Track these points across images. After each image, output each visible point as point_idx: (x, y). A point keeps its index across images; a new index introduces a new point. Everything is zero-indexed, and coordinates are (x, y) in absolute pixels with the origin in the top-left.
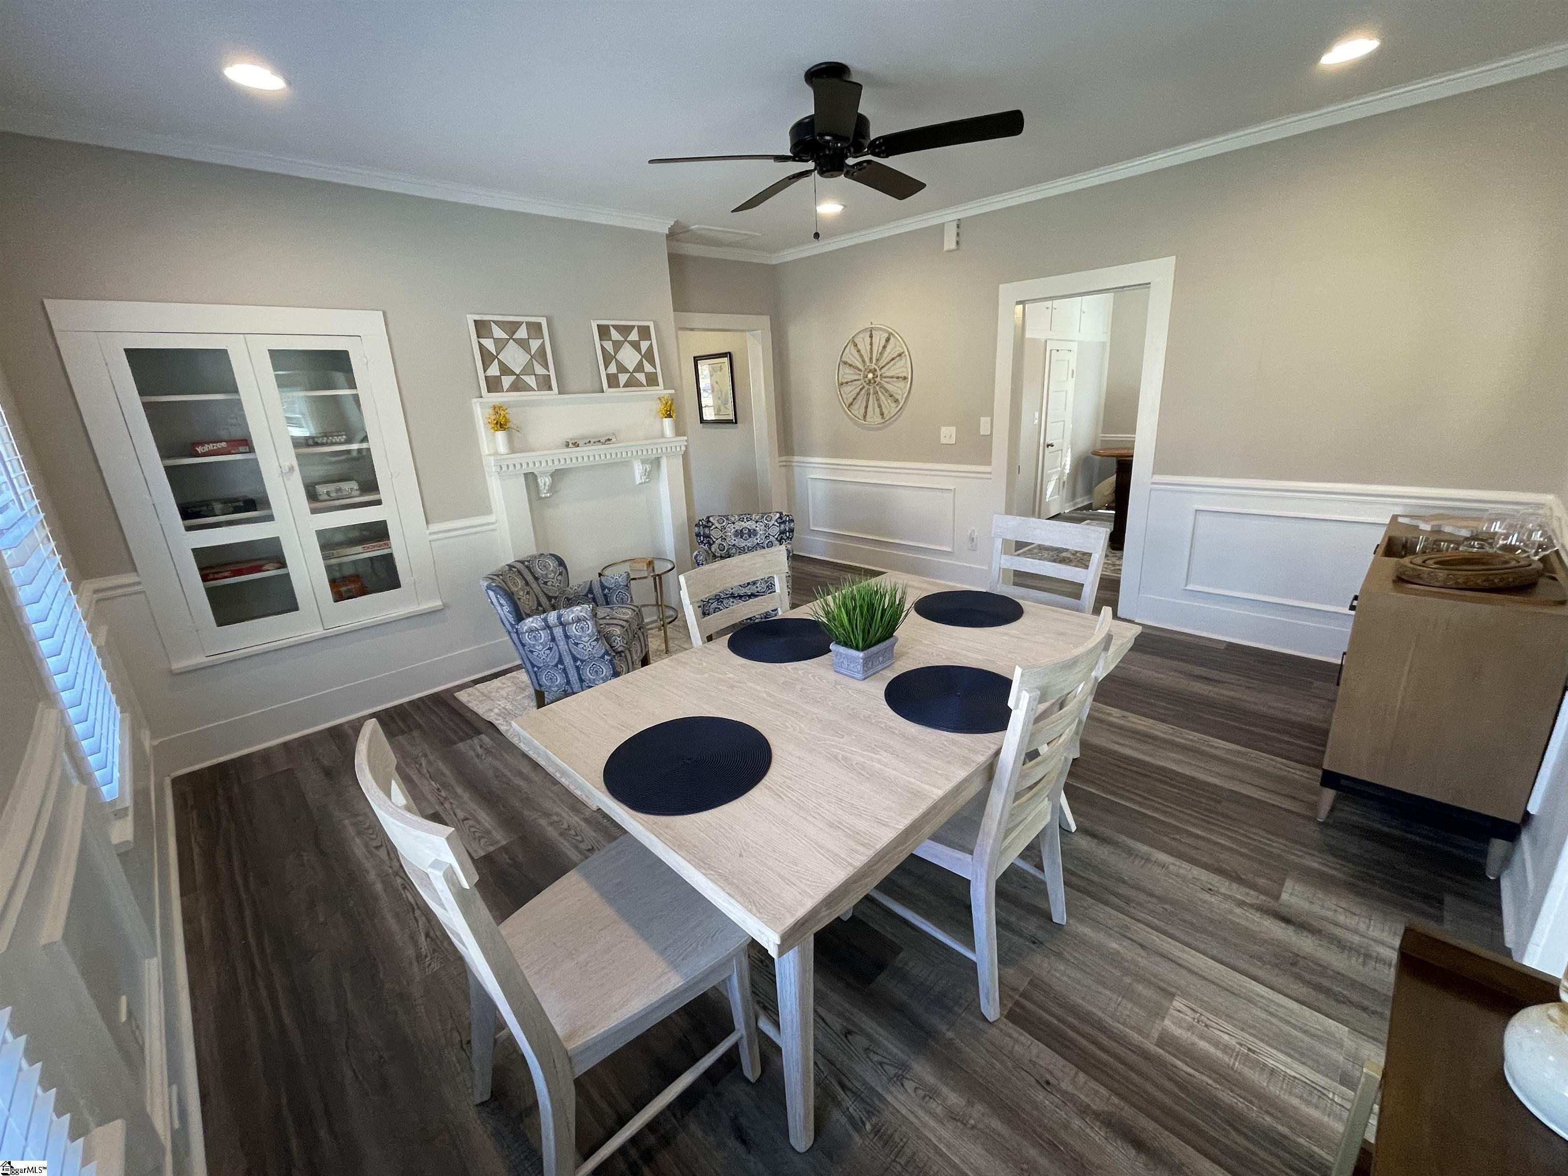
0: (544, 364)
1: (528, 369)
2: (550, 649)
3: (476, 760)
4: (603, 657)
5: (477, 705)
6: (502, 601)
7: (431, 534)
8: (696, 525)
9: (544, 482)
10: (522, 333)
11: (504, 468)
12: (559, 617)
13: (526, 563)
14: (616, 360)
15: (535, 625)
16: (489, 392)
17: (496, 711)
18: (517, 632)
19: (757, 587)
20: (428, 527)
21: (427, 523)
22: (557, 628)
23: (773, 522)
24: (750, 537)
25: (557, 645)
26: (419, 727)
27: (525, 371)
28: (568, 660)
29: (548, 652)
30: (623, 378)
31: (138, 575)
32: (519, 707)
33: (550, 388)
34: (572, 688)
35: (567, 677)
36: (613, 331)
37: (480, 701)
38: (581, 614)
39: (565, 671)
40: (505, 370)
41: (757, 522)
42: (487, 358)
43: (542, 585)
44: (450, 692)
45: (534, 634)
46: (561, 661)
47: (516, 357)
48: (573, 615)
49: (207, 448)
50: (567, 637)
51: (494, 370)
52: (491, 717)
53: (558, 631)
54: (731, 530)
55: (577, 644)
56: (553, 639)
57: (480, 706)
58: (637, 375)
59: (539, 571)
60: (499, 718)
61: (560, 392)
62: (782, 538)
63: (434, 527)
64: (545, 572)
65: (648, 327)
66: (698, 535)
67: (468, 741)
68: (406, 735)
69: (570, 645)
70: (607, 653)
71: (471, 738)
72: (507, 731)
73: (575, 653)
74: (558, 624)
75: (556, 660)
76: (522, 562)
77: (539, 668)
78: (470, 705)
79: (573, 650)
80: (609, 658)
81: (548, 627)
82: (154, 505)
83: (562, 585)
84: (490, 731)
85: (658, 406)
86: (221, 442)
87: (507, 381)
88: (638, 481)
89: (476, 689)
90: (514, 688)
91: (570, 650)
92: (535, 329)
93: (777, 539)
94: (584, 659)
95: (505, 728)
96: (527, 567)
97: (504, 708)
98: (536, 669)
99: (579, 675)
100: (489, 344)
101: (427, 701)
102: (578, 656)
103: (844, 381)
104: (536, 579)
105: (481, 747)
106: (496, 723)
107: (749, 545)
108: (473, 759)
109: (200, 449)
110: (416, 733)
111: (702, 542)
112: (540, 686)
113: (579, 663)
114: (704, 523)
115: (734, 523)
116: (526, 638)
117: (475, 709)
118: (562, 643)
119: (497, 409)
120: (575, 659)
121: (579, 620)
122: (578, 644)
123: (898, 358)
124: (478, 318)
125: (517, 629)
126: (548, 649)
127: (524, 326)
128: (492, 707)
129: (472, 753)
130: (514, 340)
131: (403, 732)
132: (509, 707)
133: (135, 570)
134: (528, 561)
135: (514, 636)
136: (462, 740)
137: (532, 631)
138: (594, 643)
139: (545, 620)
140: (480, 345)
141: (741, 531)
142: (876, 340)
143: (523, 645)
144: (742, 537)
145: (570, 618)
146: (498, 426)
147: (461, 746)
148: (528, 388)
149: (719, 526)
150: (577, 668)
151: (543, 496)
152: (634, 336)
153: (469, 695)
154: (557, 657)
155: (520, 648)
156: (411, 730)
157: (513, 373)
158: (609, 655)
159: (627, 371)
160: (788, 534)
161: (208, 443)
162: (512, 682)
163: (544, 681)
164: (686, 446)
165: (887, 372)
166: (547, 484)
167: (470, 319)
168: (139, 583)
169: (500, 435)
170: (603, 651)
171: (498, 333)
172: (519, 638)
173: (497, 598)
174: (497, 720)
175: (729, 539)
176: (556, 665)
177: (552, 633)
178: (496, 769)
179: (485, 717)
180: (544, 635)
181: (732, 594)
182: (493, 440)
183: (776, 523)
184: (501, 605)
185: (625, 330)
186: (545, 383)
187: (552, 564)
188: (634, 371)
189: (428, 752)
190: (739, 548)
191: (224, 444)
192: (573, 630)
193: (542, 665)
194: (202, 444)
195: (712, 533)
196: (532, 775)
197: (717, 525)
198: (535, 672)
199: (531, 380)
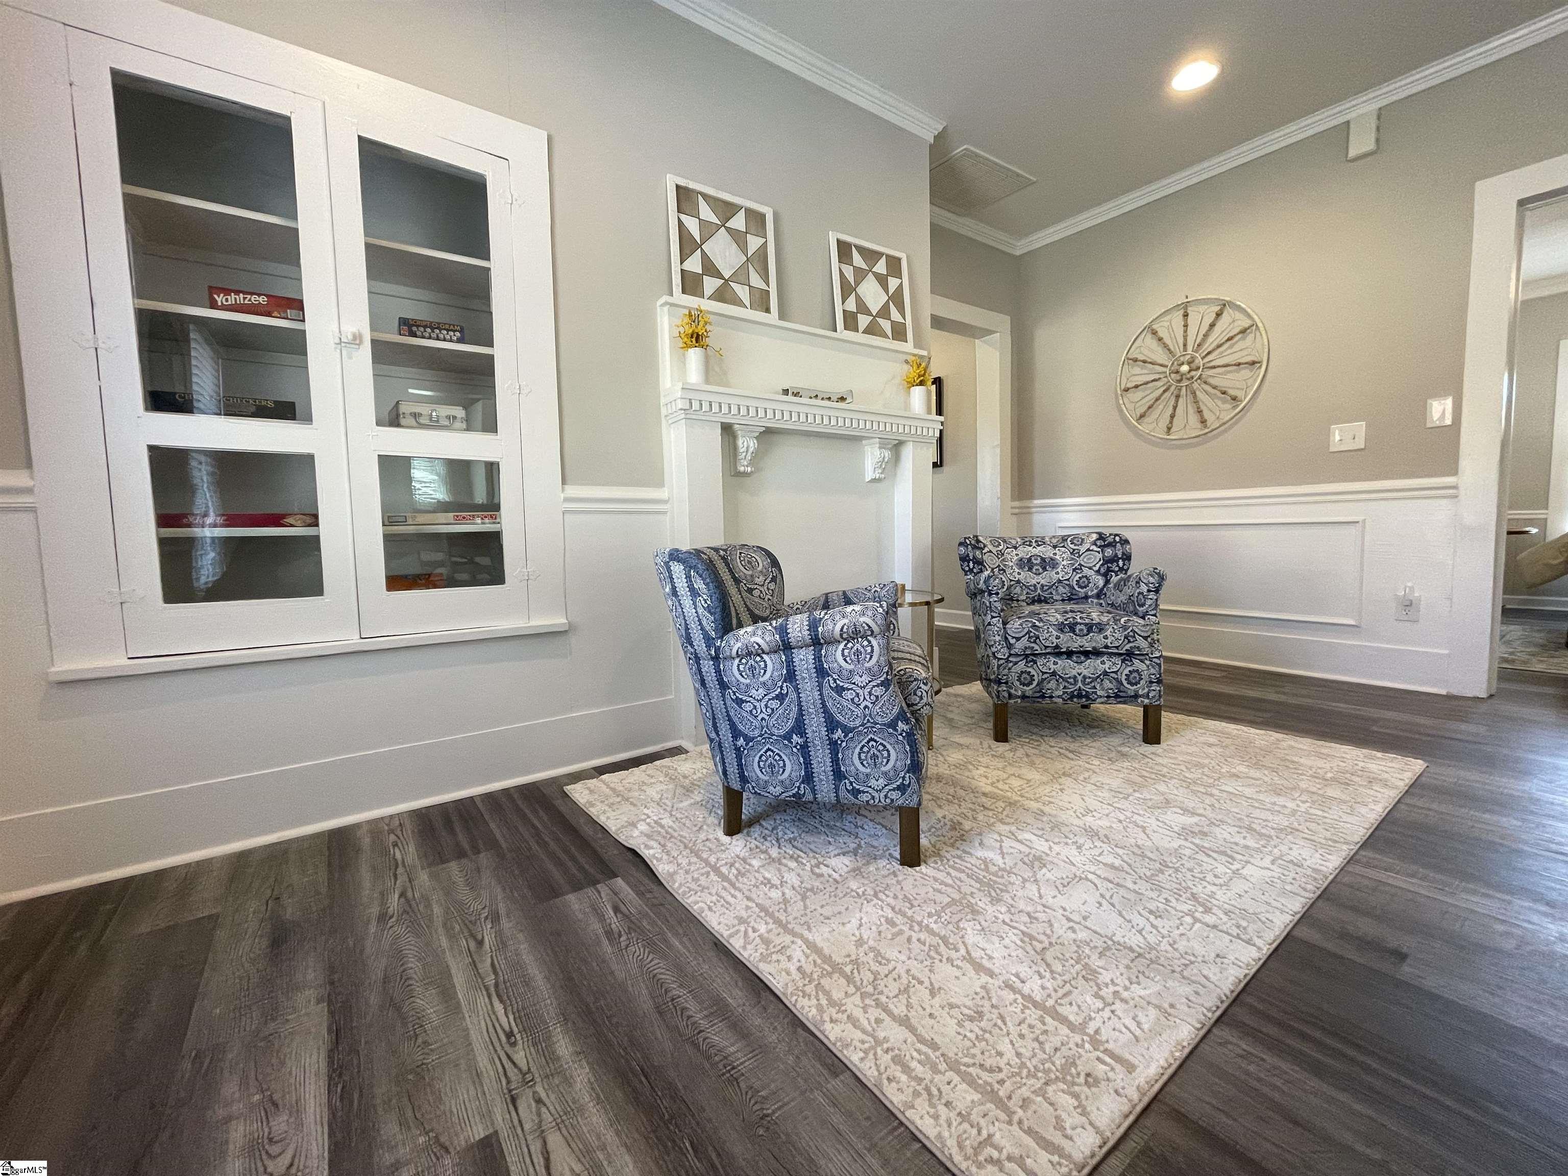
0: (762, 272)
1: (740, 275)
2: (781, 697)
3: (607, 948)
4: (893, 725)
5: (604, 812)
6: (699, 584)
7: (566, 500)
8: (961, 544)
9: (746, 444)
10: (738, 222)
11: (696, 405)
12: (813, 625)
13: (722, 553)
14: (856, 293)
15: (758, 640)
16: (684, 292)
17: (642, 827)
18: (716, 659)
19: (1106, 637)
20: (563, 490)
21: (564, 482)
22: (803, 652)
23: (1086, 546)
24: (1045, 569)
25: (797, 689)
26: (493, 844)
27: (735, 277)
28: (815, 726)
29: (774, 704)
30: (863, 321)
31: (32, 478)
32: (688, 823)
33: (768, 310)
34: (814, 791)
35: (808, 764)
36: (855, 254)
37: (611, 805)
38: (862, 619)
39: (804, 749)
40: (710, 268)
41: (1055, 547)
42: (687, 245)
43: (745, 594)
44: (558, 783)
45: (751, 662)
46: (799, 727)
47: (727, 254)
48: (846, 621)
49: (232, 299)
50: (821, 672)
51: (694, 264)
52: (634, 838)
53: (804, 659)
54: (1012, 557)
55: (840, 690)
56: (791, 676)
57: (611, 814)
58: (880, 321)
59: (742, 571)
60: (652, 843)
61: (782, 316)
62: (1109, 570)
63: (572, 491)
64: (750, 573)
65: (899, 260)
66: (964, 559)
67: (590, 891)
68: (464, 861)
69: (826, 691)
70: (902, 716)
71: (594, 883)
72: (672, 875)
73: (833, 710)
74: (809, 641)
75: (790, 724)
76: (716, 550)
77: (748, 739)
78: (593, 812)
79: (829, 704)
80: (906, 728)
81: (786, 647)
82: (96, 349)
83: (775, 600)
84: (633, 871)
85: (903, 371)
86: (259, 295)
87: (710, 284)
88: (869, 475)
89: (601, 780)
90: (671, 786)
91: (824, 705)
92: (756, 220)
93: (1098, 572)
94: (852, 725)
95: (667, 867)
96: (723, 558)
97: (656, 822)
98: (741, 742)
99: (835, 761)
100: (692, 225)
101: (516, 796)
102: (839, 718)
103: (1130, 385)
104: (737, 581)
105: (616, 910)
106: (646, 853)
107: (1043, 582)
108: (599, 943)
109: (220, 299)
110: (485, 859)
111: (971, 571)
112: (744, 779)
113: (839, 733)
114: (973, 542)
115: (1016, 548)
116: (734, 671)
117: (602, 820)
118: (808, 686)
119: (694, 317)
120: (832, 724)
121: (855, 634)
122: (843, 689)
123: (1240, 336)
124: (682, 182)
125: (717, 649)
126: (777, 697)
127: (742, 214)
128: (635, 820)
129: (596, 927)
130: (728, 229)
131: (461, 854)
132: (667, 821)
133: (29, 465)
134: (725, 550)
135: (707, 666)
136: (577, 887)
137: (749, 654)
138: (878, 691)
139: (783, 631)
140: (680, 221)
141: (1029, 560)
142: (1193, 320)
143: (723, 686)
144: (1030, 569)
145: (838, 628)
146: (694, 340)
147: (572, 899)
148: (738, 302)
149: (994, 550)
150: (834, 746)
151: (742, 469)
152: (881, 267)
153: (591, 792)
154: (793, 714)
155: (715, 693)
156: (479, 852)
157: (721, 277)
158: (907, 721)
159: (869, 313)
160: (1121, 563)
161: (237, 292)
162: (666, 775)
163: (755, 770)
164: (941, 431)
165: (1217, 359)
166: (751, 450)
167: (671, 181)
168: (29, 491)
169: (694, 355)
170: (896, 711)
171: (706, 213)
172: (718, 671)
173: (688, 577)
174: (647, 847)
175: (1008, 571)
176: (788, 737)
177: (790, 663)
178: (655, 982)
179: (622, 839)
180: (772, 665)
181: (1057, 647)
182: (683, 360)
183: (1094, 548)
184: (694, 593)
185: (871, 256)
186: (761, 302)
187: (762, 563)
188: (879, 314)
189: (502, 911)
190: (1027, 587)
191: (262, 300)
192: (837, 657)
193: (757, 733)
194: (227, 292)
195: (985, 557)
196: (756, 1020)
197: (990, 547)
198: (737, 749)
199: (742, 292)
